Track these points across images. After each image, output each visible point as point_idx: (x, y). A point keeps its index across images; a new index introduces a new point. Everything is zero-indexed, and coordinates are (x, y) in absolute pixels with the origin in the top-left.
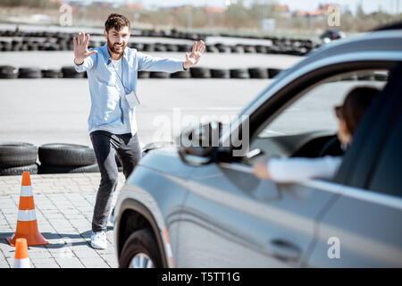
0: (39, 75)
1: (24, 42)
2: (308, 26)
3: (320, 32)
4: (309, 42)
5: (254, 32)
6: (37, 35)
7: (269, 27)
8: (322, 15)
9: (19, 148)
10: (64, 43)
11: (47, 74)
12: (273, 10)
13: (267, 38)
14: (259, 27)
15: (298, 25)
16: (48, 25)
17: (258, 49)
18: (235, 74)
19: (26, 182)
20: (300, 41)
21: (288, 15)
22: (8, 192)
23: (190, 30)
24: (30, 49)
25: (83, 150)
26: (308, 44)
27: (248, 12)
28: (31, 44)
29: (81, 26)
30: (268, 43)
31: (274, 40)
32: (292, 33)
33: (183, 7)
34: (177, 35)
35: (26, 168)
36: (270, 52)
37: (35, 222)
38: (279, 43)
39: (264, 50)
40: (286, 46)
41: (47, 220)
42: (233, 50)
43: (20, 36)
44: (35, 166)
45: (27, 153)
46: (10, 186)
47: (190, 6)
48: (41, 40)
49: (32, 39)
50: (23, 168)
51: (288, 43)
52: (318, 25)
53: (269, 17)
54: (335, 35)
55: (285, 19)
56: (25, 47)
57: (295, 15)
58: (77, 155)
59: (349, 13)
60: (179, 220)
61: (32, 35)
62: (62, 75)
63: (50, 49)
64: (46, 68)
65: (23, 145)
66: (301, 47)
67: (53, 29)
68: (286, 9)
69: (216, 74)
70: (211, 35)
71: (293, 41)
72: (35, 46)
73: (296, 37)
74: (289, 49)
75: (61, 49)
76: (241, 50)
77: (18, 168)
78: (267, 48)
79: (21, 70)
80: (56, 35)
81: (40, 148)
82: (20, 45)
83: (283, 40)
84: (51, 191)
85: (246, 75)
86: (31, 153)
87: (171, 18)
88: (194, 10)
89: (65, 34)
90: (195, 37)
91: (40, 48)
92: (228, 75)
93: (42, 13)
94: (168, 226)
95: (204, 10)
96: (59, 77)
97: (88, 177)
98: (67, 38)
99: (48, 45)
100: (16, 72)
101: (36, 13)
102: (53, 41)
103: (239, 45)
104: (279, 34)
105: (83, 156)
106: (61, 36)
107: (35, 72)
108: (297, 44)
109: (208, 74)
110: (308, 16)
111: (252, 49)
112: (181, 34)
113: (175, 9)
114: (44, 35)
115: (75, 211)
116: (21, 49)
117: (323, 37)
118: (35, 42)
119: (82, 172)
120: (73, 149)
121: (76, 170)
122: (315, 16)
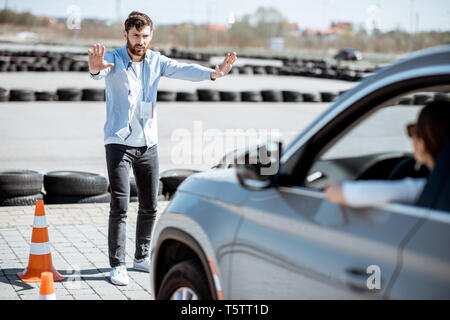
0: (33, 97)
1: (12, 62)
2: (320, 46)
3: (333, 52)
4: (323, 62)
5: (262, 51)
6: (25, 54)
7: (278, 46)
8: (334, 33)
9: (23, 175)
10: (55, 64)
11: (41, 97)
12: (281, 28)
13: (276, 59)
14: (267, 46)
15: (309, 45)
16: (36, 44)
17: (268, 70)
18: (246, 97)
19: (40, 213)
20: (313, 61)
21: (297, 34)
22: (14, 224)
23: (192, 49)
24: (19, 69)
25: (93, 178)
26: (321, 65)
27: (254, 30)
28: (20, 64)
29: (72, 45)
30: (279, 64)
31: (285, 60)
32: (303, 53)
33: (183, 25)
34: (178, 55)
35: (31, 197)
36: (282, 73)
37: (49, 256)
38: (290, 64)
39: (275, 71)
40: (298, 67)
41: (60, 254)
42: (242, 71)
43: (6, 55)
44: (40, 196)
45: (31, 182)
46: (16, 217)
47: (192, 24)
48: (31, 60)
49: (20, 60)
50: (28, 198)
51: (300, 64)
52: (331, 45)
53: (277, 36)
54: (350, 56)
55: (294, 38)
56: (14, 67)
57: (305, 34)
58: (86, 183)
59: (363, 32)
60: (232, 252)
61: (20, 54)
62: (57, 97)
63: (41, 70)
64: (40, 90)
65: (27, 172)
66: (315, 68)
67: (42, 49)
68: (296, 27)
69: (226, 97)
70: (215, 55)
71: (305, 62)
72: (25, 66)
73: (308, 57)
74: (302, 70)
75: (53, 70)
76: (250, 70)
77: (22, 198)
78: (278, 69)
79: (12, 92)
80: (46, 55)
81: (45, 176)
82: (8, 65)
83: (295, 61)
84: (61, 223)
85: (259, 98)
86: (36, 181)
87: (171, 37)
88: (195, 28)
89: (55, 53)
90: (198, 57)
91: (31, 69)
92: (238, 98)
93: (29, 31)
94: (219, 257)
95: (206, 28)
96: (55, 100)
97: (100, 208)
98: (59, 57)
99: (38, 65)
100: (7, 94)
101: (23, 31)
102: (44, 61)
103: (247, 66)
104: (289, 54)
105: (93, 185)
106: (51, 55)
107: (28, 94)
108: (310, 65)
109: (217, 97)
110: (319, 34)
111: (261, 70)
112: (182, 54)
113: (175, 27)
114: (33, 54)
115: (89, 245)
116: (9, 70)
117: (337, 57)
118: (24, 62)
119: (92, 202)
120: (81, 177)
121: (86, 200)
122: (328, 35)
